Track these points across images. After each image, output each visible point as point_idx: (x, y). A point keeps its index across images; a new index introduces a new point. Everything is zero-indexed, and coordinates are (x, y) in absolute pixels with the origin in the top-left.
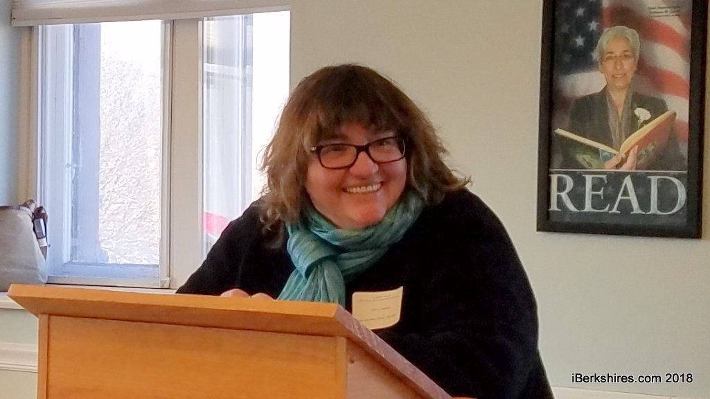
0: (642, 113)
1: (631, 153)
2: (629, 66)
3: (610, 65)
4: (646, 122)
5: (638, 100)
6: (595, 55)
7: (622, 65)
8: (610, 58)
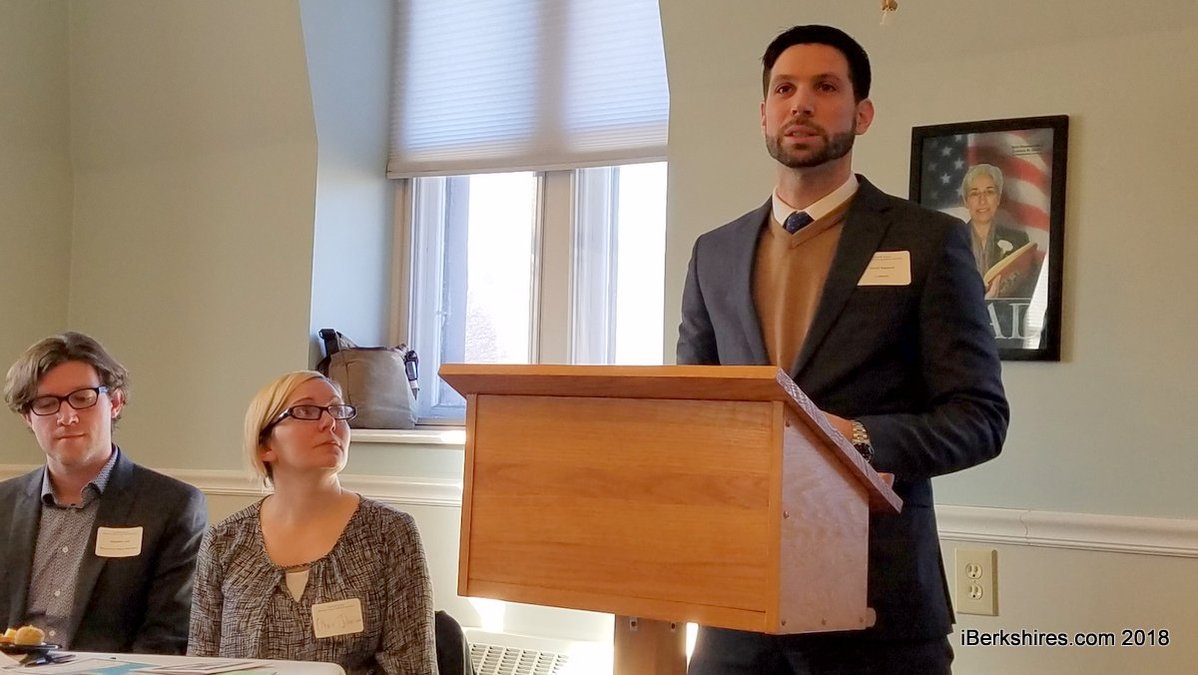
0: (1005, 245)
1: (994, 283)
2: (992, 201)
3: (974, 201)
4: (1008, 253)
5: (1001, 232)
6: (961, 191)
7: (986, 201)
8: (975, 194)
